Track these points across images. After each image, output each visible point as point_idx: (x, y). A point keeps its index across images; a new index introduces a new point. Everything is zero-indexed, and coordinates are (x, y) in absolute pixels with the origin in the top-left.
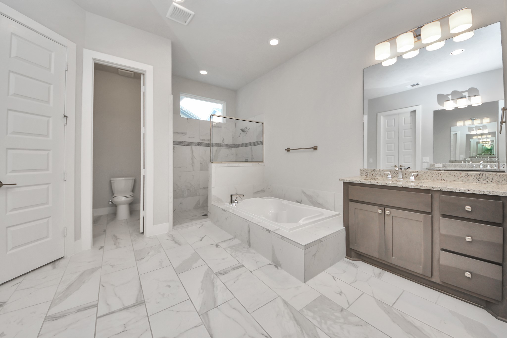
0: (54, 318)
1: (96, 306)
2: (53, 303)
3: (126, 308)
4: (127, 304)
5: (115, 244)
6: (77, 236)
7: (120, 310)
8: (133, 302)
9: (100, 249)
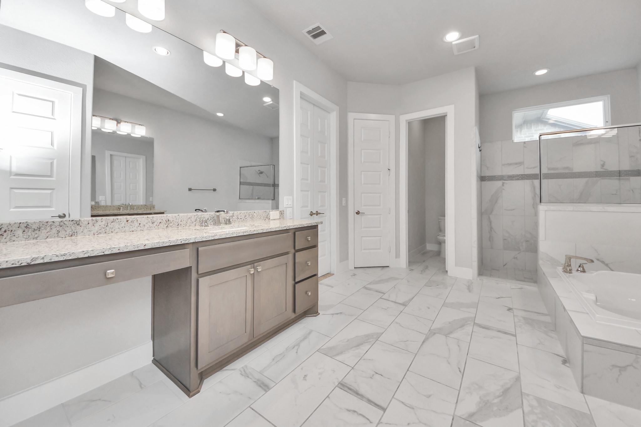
0: (367, 289)
1: (384, 294)
2: (370, 283)
3: (395, 302)
4: (397, 301)
5: (421, 271)
6: (398, 255)
7: (392, 301)
8: (401, 302)
9: (410, 270)
